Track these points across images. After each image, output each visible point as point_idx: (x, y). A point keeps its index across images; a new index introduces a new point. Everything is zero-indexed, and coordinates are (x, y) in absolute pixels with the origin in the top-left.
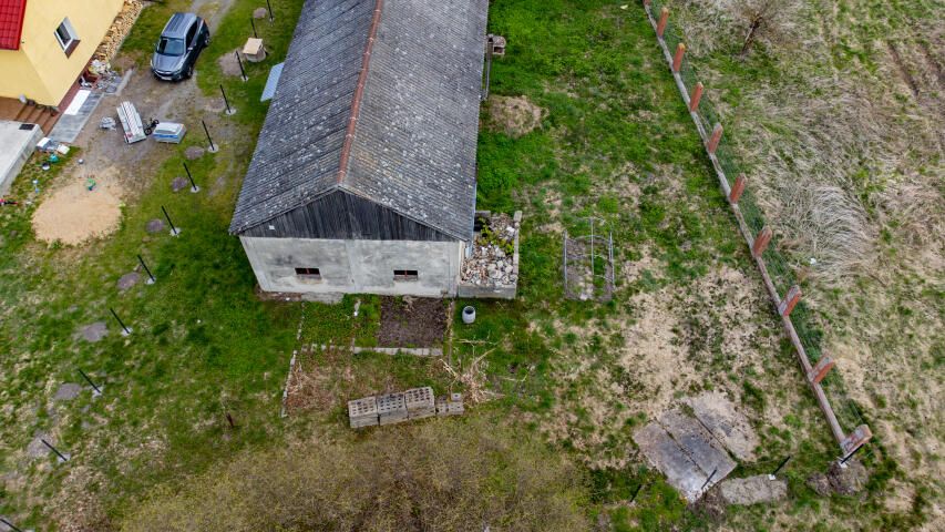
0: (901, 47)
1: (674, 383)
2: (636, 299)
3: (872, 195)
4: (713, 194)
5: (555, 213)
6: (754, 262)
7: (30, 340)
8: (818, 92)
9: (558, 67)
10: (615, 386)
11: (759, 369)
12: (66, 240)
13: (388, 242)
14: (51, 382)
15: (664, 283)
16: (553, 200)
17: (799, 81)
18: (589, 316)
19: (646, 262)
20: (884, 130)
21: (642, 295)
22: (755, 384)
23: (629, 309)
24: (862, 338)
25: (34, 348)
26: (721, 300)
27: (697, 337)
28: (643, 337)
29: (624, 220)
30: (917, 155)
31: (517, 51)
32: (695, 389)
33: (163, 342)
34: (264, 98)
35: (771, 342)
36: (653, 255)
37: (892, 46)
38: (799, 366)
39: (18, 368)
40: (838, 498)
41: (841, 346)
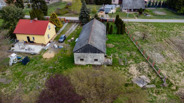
0: (166, 40)
1: (137, 74)
2: (130, 65)
3: (164, 55)
4: (140, 54)
5: (117, 56)
6: (148, 61)
7: (42, 68)
8: (155, 44)
9: (116, 41)
10: (128, 74)
11: (150, 73)
12: (47, 58)
13: (94, 54)
14: (45, 73)
15: (134, 63)
16: (117, 55)
17: (152, 43)
18: (123, 67)
19: (131, 61)
20: (165, 48)
21: (131, 65)
22: (149, 74)
23: (129, 66)
24: (165, 70)
25: (43, 69)
26: (143, 65)
27: (140, 69)
28: (132, 69)
29: (127, 57)
30: (170, 50)
31: (110, 40)
32: (140, 75)
33: (61, 69)
34: (75, 41)
35: (151, 70)
36: (132, 60)
37: (165, 40)
38: (156, 72)
39: (41, 71)
40: (164, 87)
41: (162, 71)
